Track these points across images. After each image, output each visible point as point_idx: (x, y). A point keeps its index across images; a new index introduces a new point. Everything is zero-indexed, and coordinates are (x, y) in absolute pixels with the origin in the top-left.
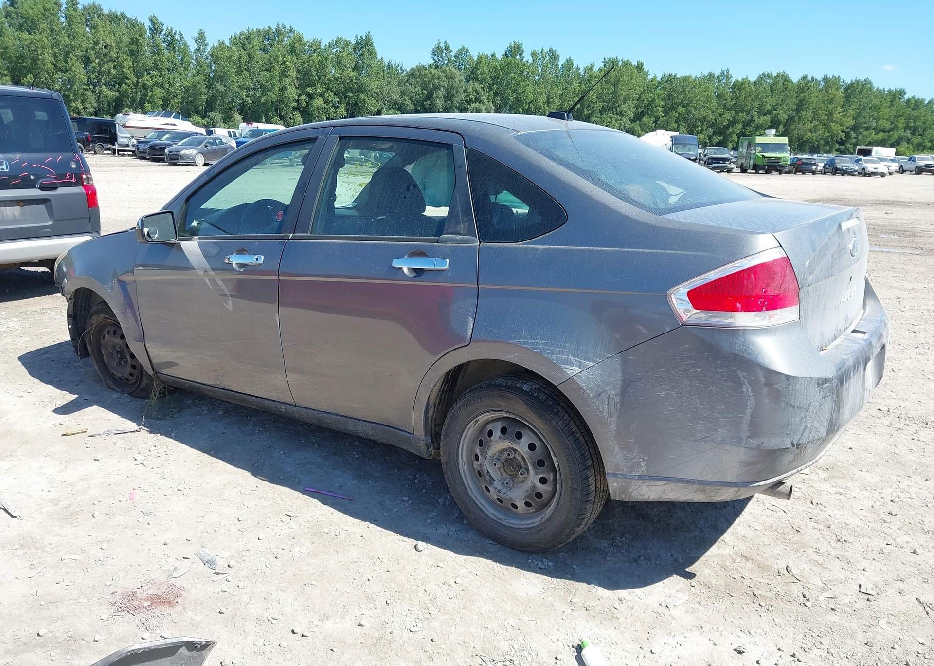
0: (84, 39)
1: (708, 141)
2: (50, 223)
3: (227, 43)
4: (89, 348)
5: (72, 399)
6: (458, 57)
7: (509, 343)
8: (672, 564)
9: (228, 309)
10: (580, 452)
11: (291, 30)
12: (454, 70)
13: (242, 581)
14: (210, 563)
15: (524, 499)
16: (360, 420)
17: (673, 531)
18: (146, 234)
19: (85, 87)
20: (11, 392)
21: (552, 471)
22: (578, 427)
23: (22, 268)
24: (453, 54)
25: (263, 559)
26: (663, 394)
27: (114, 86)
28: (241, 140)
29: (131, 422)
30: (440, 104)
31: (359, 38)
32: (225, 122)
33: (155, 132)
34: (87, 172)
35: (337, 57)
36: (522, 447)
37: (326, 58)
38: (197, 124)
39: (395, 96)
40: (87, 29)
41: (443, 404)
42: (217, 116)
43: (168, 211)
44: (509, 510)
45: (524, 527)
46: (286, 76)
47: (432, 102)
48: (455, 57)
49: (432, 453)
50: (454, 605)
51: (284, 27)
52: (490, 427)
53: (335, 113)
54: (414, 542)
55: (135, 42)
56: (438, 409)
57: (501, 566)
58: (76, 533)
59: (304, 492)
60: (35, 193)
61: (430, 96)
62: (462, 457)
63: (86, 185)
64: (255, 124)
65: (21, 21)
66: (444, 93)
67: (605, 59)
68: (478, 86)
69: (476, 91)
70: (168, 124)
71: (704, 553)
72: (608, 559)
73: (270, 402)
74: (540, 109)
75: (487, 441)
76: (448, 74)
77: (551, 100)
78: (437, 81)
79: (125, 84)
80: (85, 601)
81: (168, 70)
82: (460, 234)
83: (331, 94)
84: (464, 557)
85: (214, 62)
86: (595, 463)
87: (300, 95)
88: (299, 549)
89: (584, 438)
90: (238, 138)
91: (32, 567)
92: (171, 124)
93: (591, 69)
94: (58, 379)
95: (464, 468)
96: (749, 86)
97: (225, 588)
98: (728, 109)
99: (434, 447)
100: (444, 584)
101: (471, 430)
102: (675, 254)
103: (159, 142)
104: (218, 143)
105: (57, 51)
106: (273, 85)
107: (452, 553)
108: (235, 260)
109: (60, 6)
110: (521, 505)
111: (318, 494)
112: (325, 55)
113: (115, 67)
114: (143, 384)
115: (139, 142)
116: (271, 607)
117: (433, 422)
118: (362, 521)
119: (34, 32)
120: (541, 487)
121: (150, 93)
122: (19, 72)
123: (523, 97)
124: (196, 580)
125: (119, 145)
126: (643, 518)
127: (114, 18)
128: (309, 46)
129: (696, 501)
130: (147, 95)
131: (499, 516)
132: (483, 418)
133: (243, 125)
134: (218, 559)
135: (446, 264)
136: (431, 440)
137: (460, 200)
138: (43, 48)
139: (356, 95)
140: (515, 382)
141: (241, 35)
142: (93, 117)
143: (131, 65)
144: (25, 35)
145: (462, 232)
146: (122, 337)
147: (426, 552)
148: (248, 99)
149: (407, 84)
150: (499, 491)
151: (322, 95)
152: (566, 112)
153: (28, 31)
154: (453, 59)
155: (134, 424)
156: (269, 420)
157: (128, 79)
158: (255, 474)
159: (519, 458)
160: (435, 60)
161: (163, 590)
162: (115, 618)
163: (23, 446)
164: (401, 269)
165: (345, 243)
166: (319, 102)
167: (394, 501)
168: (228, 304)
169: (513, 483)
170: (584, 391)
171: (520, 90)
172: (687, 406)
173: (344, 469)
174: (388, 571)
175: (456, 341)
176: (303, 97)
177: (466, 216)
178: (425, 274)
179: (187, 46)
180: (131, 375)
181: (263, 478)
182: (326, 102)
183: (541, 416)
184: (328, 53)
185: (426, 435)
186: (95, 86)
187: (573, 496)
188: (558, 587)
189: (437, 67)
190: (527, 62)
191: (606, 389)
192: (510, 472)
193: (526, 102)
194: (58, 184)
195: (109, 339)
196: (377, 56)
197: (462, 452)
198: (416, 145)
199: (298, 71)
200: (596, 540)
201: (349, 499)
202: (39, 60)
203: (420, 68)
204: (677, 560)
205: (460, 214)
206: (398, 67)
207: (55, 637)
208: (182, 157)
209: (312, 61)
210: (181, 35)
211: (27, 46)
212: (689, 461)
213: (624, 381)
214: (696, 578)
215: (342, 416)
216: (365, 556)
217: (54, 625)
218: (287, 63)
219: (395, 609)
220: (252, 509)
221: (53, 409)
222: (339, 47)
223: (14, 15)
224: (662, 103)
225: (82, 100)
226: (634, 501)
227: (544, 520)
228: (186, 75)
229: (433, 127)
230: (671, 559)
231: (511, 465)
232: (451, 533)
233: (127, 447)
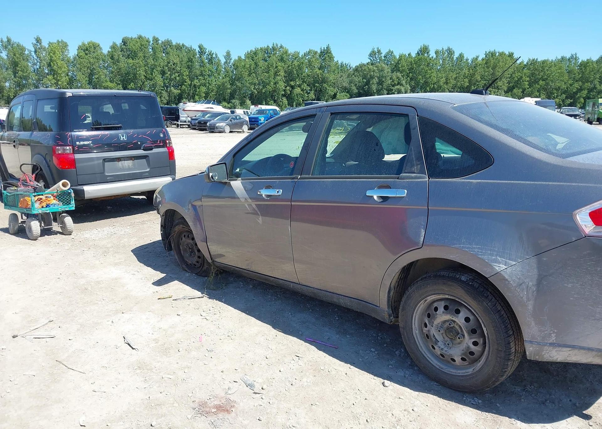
0: (162, 60)
1: (562, 103)
2: (148, 170)
3: (243, 57)
4: (173, 245)
5: (163, 277)
6: (386, 57)
7: (452, 247)
8: (571, 407)
9: (259, 222)
10: (504, 325)
11: (281, 47)
12: (384, 65)
13: (272, 399)
14: (250, 386)
15: (461, 356)
16: (342, 295)
17: (569, 383)
18: (211, 177)
19: (162, 88)
20: (128, 272)
21: (482, 337)
22: (502, 307)
23: (131, 197)
24: (383, 55)
25: (283, 385)
26: (570, 285)
27: (178, 87)
28: (252, 116)
29: (198, 292)
30: (374, 88)
31: (323, 49)
32: (241, 106)
33: (201, 113)
34: (169, 139)
35: (309, 61)
36: (460, 319)
37: (302, 63)
38: (225, 107)
39: (345, 84)
40: (164, 54)
41: (400, 287)
42: (237, 102)
43: (222, 162)
44: (449, 362)
45: (460, 374)
46: (277, 75)
47: (369, 87)
48: (385, 57)
49: (393, 320)
50: (414, 426)
51: (277, 45)
52: (435, 305)
53: (307, 97)
54: (382, 380)
55: (190, 60)
56: (396, 290)
57: (444, 400)
58: (170, 361)
59: (306, 341)
60: (140, 152)
61: (368, 83)
62: (415, 325)
63: (168, 147)
64: (260, 106)
65: (128, 53)
66: (377, 80)
67: (486, 52)
68: (399, 74)
69: (398, 78)
70: (208, 108)
71: (596, 401)
72: (523, 400)
73: (283, 281)
74: (441, 87)
75: (434, 314)
76: (380, 68)
77: (448, 81)
78: (372, 73)
79: (184, 85)
80: (177, 405)
81: (209, 75)
82: (414, 173)
83: (306, 85)
84: (417, 393)
85: (235, 70)
86: (514, 333)
87: (286, 87)
88: (306, 380)
89: (507, 315)
90: (250, 115)
91: (146, 381)
92: (210, 108)
93: (477, 59)
94: (154, 264)
95: (416, 331)
96: (592, 64)
97: (261, 403)
98: (577, 81)
99: (394, 317)
100: (405, 410)
101: (421, 306)
102: (578, 186)
103: (203, 119)
104: (238, 118)
105: (147, 69)
106: (270, 81)
107: (409, 389)
108: (264, 193)
109: (149, 42)
110: (458, 359)
111: (315, 343)
112: (302, 61)
113: (178, 76)
114: (205, 268)
115: (192, 119)
116: (291, 418)
117: (393, 299)
118: (345, 363)
119: (135, 59)
120: (473, 348)
121: (198, 90)
122: (126, 82)
123: (429, 80)
124: (242, 397)
125: (181, 121)
126: (545, 372)
127: (179, 48)
128: (292, 56)
129: (593, 363)
130: (196, 91)
131: (442, 366)
132: (430, 299)
133: (252, 107)
134: (255, 383)
135: (404, 193)
136: (392, 311)
137: (414, 151)
138: (140, 67)
139: (321, 85)
140: (455, 274)
141: (251, 52)
142: (166, 106)
143: (188, 73)
144: (130, 61)
145: (416, 171)
146: (193, 239)
147: (391, 387)
148: (255, 91)
149: (353, 76)
150: (442, 349)
151: (299, 86)
152: (484, 90)
153: (132, 58)
154: (383, 58)
155: (200, 293)
156: (280, 292)
157: (186, 82)
158: (274, 327)
159: (457, 327)
160: (371, 60)
161: (223, 402)
162: (196, 418)
163: (137, 305)
164: (372, 197)
165: (334, 181)
166: (298, 90)
167: (365, 351)
168: (259, 220)
169: (452, 344)
170: (509, 282)
171: (428, 76)
172: (588, 295)
173: (330, 327)
174: (366, 399)
175: (412, 245)
176: (288, 88)
177: (418, 161)
178: (389, 200)
179: (219, 61)
180: (197, 262)
181: (280, 330)
182: (302, 90)
183: (475, 298)
184: (304, 59)
185: (388, 308)
186: (167, 87)
187: (499, 355)
188: (487, 418)
189: (372, 64)
190: (432, 57)
191: (526, 281)
192: (451, 336)
193: (432, 83)
194: (153, 146)
195: (185, 241)
196: (334, 60)
197: (415, 321)
198: (383, 116)
199: (285, 72)
200: (512, 386)
201: (335, 348)
202: (137, 74)
203: (362, 66)
204: (575, 405)
205: (414, 160)
206: (347, 66)
207: (161, 427)
208: (217, 128)
209: (294, 65)
210: (216, 54)
211: (131, 67)
212: (589, 335)
213: (539, 275)
214: (592, 420)
215: (330, 292)
216: (349, 387)
217: (160, 419)
218: (279, 67)
219: (373, 426)
220: (274, 351)
221: (153, 282)
222: (310, 55)
223: (125, 50)
224: (528, 79)
225: (160, 96)
226: (545, 361)
227: (475, 371)
228: (219, 78)
229: (395, 103)
230: (570, 403)
231: (451, 331)
232: (407, 376)
233: (197, 307)
